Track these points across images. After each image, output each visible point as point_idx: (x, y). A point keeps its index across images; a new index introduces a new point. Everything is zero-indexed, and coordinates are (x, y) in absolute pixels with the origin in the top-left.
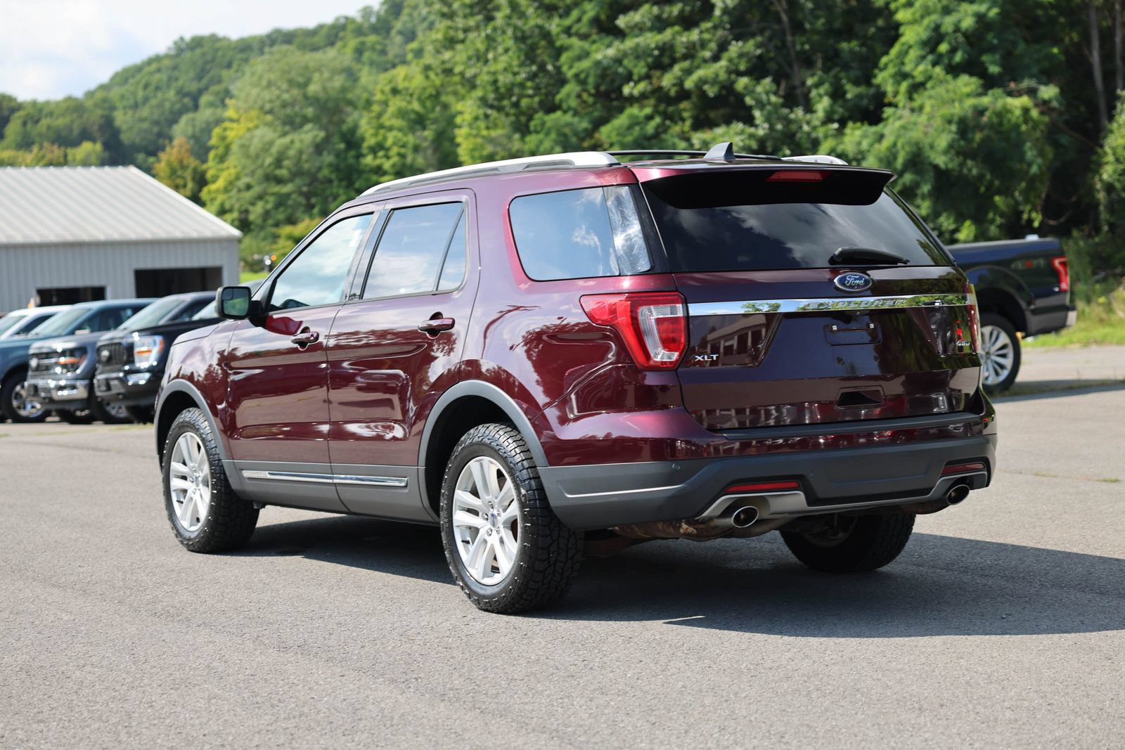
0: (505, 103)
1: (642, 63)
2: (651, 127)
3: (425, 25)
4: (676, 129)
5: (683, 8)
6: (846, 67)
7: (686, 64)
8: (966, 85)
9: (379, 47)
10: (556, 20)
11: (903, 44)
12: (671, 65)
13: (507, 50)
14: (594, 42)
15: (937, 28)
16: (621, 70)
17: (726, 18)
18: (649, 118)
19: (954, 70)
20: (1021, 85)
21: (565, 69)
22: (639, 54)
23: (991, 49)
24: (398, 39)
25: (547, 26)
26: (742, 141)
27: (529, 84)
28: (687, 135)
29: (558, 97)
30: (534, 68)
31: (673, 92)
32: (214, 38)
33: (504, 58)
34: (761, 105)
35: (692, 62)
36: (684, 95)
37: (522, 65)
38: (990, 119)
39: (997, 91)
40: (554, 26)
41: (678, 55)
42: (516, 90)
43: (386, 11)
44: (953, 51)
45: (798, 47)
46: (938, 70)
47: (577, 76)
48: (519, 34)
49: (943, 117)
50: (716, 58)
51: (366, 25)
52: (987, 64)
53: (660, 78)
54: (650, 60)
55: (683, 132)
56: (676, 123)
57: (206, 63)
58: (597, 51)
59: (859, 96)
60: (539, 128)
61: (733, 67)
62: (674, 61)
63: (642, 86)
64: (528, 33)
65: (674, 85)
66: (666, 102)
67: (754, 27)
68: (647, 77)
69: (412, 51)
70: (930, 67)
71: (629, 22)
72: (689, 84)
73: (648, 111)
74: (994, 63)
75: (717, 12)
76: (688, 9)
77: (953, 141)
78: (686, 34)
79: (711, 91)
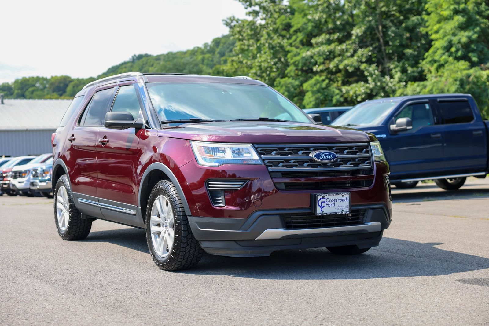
0: (264, 74)
1: (321, 58)
2: (324, 85)
3: (228, 50)
4: (335, 85)
5: (339, 35)
6: (408, 59)
7: (340, 58)
8: (463, 65)
9: (210, 59)
10: (285, 41)
11: (435, 48)
12: (334, 58)
13: (265, 53)
14: (301, 49)
15: (450, 42)
16: (313, 60)
17: (357, 40)
18: (323, 80)
19: (458, 59)
20: (486, 65)
21: (289, 60)
22: (320, 54)
23: (473, 51)
24: (218, 55)
25: (282, 43)
26: (364, 89)
27: (274, 67)
28: (339, 88)
29: (286, 72)
30: (276, 60)
31: (334, 70)
32: (147, 56)
33: (264, 56)
34: (371, 75)
35: (343, 57)
36: (339, 71)
37: (271, 59)
38: (473, 79)
39: (477, 68)
40: (285, 42)
41: (336, 54)
42: (269, 69)
43: (214, 45)
44: (457, 51)
45: (387, 52)
46: (451, 59)
47: (294, 63)
48: (271, 46)
49: (453, 78)
50: (352, 56)
51: (206, 50)
52: (471, 57)
53: (329, 64)
54: (325, 56)
55: (338, 86)
56: (334, 82)
57: (144, 64)
58: (303, 53)
59: (413, 72)
60: (278, 85)
61: (359, 60)
62: (334, 57)
63: (321, 67)
64: (275, 46)
65: (334, 67)
66: (331, 74)
67: (368, 43)
68: (323, 63)
69: (223, 60)
70: (447, 57)
71: (316, 41)
72: (341, 67)
73: (323, 77)
74: (474, 56)
75: (354, 37)
76: (341, 36)
77: (458, 88)
78: (340, 45)
79: (350, 70)
